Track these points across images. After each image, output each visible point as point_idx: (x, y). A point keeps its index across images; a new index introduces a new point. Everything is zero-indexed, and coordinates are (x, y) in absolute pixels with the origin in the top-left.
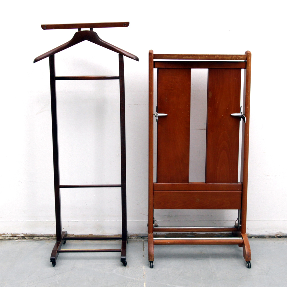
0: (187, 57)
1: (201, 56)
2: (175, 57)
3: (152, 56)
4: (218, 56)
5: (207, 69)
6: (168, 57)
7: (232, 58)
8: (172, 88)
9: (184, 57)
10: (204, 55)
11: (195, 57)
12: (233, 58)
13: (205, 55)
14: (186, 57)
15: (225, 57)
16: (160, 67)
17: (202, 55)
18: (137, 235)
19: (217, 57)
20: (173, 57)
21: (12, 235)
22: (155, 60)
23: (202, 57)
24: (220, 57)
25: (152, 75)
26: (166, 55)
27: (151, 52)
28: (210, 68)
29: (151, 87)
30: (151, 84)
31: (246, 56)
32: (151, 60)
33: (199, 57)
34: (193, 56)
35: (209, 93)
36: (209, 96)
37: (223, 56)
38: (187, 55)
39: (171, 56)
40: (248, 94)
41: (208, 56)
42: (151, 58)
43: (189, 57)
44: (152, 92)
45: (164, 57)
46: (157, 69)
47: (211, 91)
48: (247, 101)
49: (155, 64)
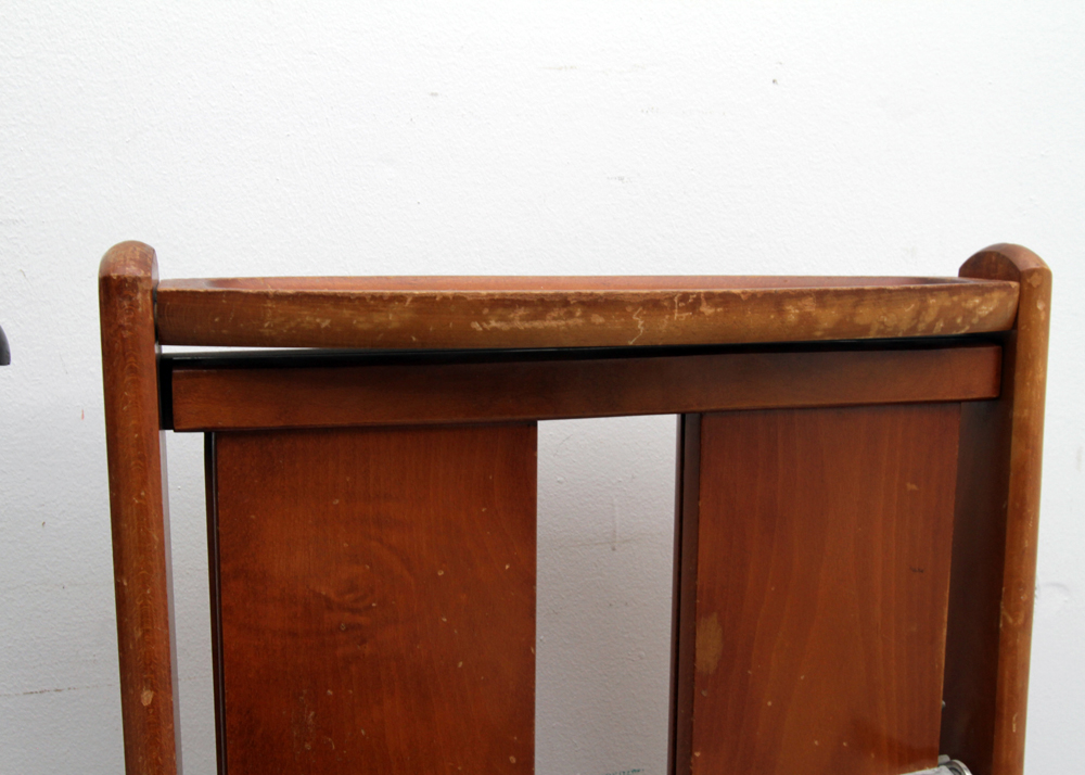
1: (654, 303)
2: (392, 319)
3: (134, 306)
4: (809, 306)
6: (309, 318)
7: (918, 315)
8: (362, 620)
9: (483, 319)
10: (685, 295)
11: (597, 319)
13: (690, 301)
14: (502, 319)
16: (226, 418)
17: (670, 296)
19: (805, 318)
22: (167, 349)
23: (664, 323)
24: (829, 317)
25: (143, 511)
26: (293, 307)
27: (125, 265)
28: (706, 412)
29: (139, 634)
30: (139, 603)
31: (1016, 295)
32: (136, 358)
33: (641, 323)
34: (578, 314)
35: (695, 628)
36: (694, 655)
37: (850, 301)
38: (518, 300)
39: (346, 313)
40: (1020, 621)
41: (719, 310)
42: (126, 334)
43: (538, 324)
44: (153, 688)
45: (266, 325)
46: (201, 435)
47: (715, 615)
48: (1013, 678)
49: (174, 384)
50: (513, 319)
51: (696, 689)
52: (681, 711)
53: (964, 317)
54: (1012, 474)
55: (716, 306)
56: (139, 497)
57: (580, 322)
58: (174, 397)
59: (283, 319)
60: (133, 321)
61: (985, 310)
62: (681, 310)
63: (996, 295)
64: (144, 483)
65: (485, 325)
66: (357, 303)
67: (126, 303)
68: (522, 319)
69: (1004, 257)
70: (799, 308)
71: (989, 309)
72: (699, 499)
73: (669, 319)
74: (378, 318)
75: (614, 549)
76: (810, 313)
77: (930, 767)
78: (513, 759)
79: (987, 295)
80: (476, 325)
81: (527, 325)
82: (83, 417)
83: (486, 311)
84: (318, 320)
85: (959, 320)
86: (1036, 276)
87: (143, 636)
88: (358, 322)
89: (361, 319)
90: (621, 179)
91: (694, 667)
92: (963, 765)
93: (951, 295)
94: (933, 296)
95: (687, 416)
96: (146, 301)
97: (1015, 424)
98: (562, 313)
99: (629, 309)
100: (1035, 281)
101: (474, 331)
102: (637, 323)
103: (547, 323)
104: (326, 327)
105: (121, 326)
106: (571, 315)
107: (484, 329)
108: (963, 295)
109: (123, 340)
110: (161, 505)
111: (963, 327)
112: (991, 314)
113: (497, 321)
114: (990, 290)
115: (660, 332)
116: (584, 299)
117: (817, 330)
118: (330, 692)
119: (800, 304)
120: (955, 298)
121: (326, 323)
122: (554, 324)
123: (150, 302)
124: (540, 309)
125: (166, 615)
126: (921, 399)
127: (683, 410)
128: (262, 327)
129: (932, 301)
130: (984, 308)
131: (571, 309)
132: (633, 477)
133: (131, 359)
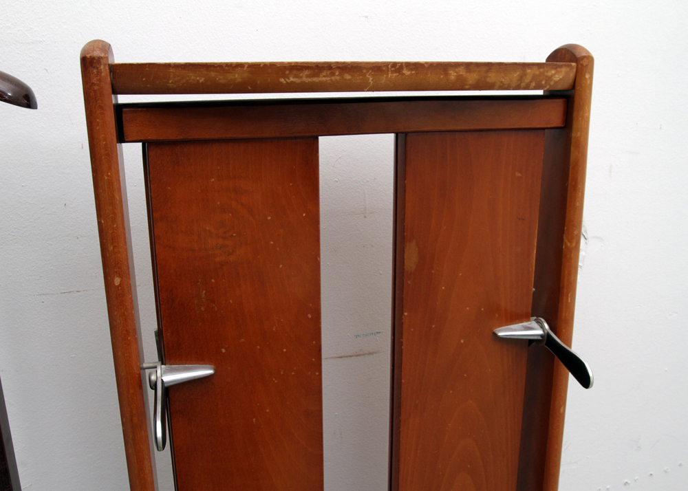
0: (305, 77)
1: (378, 68)
2: (237, 77)
3: (99, 72)
4: (462, 71)
5: (391, 137)
6: (193, 77)
7: (521, 78)
8: (228, 242)
9: (285, 77)
10: (394, 64)
11: (348, 77)
12: (527, 79)
13: (398, 67)
14: (296, 76)
15: (492, 77)
16: (152, 135)
17: (386, 64)
19: (459, 77)
20: (221, 79)
22: (123, 99)
23: (383, 79)
24: (472, 77)
25: (110, 183)
26: (184, 72)
27: (93, 51)
28: (409, 132)
29: (111, 248)
30: (110, 232)
31: (575, 70)
32: (102, 101)
33: (371, 79)
34: (337, 74)
35: (404, 248)
36: (404, 262)
37: (485, 69)
38: (305, 66)
39: (213, 74)
40: (574, 245)
41: (413, 72)
42: (96, 88)
43: (315, 79)
44: (120, 276)
45: (170, 81)
46: (141, 144)
47: (415, 241)
48: (569, 274)
49: (124, 116)
50: (302, 77)
51: (405, 280)
52: (397, 292)
53: (546, 80)
54: (571, 167)
55: (411, 70)
56: (108, 176)
57: (338, 78)
58: (124, 123)
59: (179, 78)
60: (100, 80)
61: (557, 77)
62: (393, 72)
63: (564, 70)
64: (110, 168)
65: (287, 80)
66: (218, 68)
67: (95, 71)
68: (307, 76)
69: (569, 50)
70: (456, 72)
71: (561, 77)
72: (405, 179)
73: (386, 77)
74: (230, 77)
75: (365, 217)
76: (462, 75)
77: (526, 322)
78: (310, 316)
79: (559, 69)
80: (282, 80)
81: (310, 80)
82: (82, 148)
83: (287, 72)
84: (198, 78)
85: (543, 82)
86: (585, 60)
87: (113, 249)
88: (220, 79)
89: (221, 77)
90: (367, 17)
91: (404, 269)
92: (543, 320)
93: (539, 69)
94: (529, 68)
95: (399, 134)
96: (106, 70)
97: (573, 140)
98: (328, 73)
99: (364, 71)
100: (585, 62)
101: (282, 83)
102: (368, 79)
103: (320, 79)
104: (202, 82)
105: (93, 84)
106: (333, 74)
107: (287, 82)
108: (546, 69)
109: (95, 91)
110: (119, 180)
111: (546, 87)
112: (560, 80)
113: (293, 78)
114: (561, 67)
115: (381, 84)
116: (340, 65)
117: (466, 85)
118: (213, 281)
119: (457, 70)
120: (541, 70)
121: (202, 80)
122: (324, 79)
123: (108, 71)
124: (316, 71)
125: (125, 238)
126: (524, 127)
127: (397, 131)
128: (169, 83)
129: (529, 71)
130: (557, 76)
131: (333, 71)
132: (375, 179)
133: (100, 101)
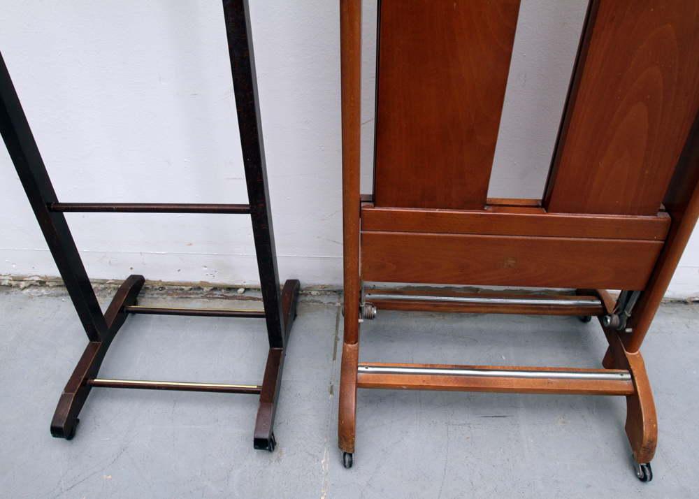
18: (324, 287)
21: (12, 277)
